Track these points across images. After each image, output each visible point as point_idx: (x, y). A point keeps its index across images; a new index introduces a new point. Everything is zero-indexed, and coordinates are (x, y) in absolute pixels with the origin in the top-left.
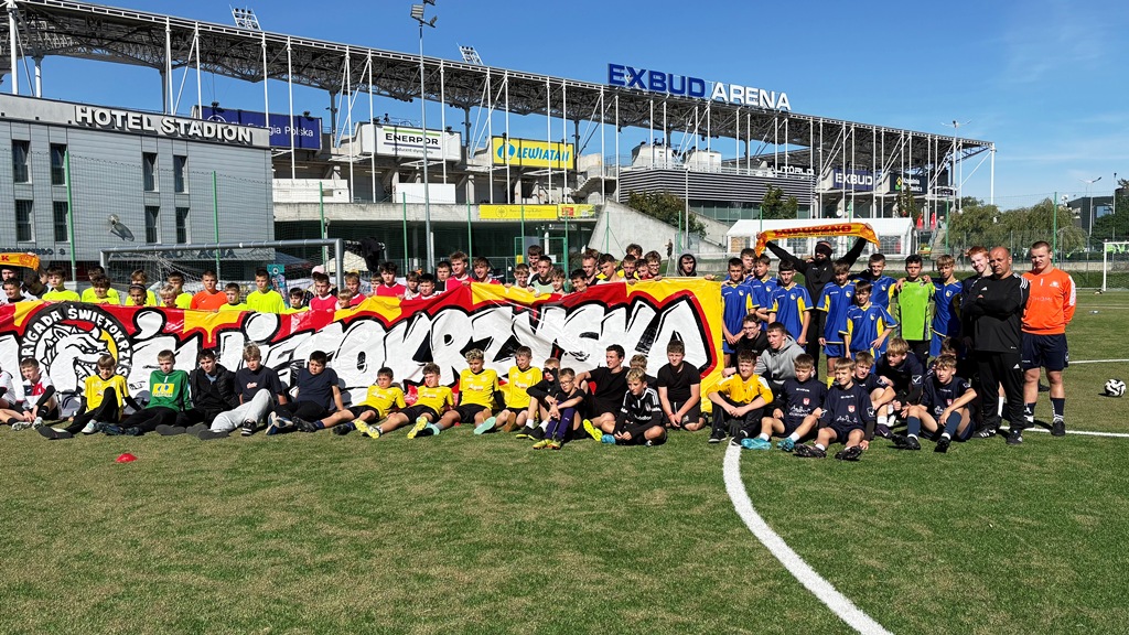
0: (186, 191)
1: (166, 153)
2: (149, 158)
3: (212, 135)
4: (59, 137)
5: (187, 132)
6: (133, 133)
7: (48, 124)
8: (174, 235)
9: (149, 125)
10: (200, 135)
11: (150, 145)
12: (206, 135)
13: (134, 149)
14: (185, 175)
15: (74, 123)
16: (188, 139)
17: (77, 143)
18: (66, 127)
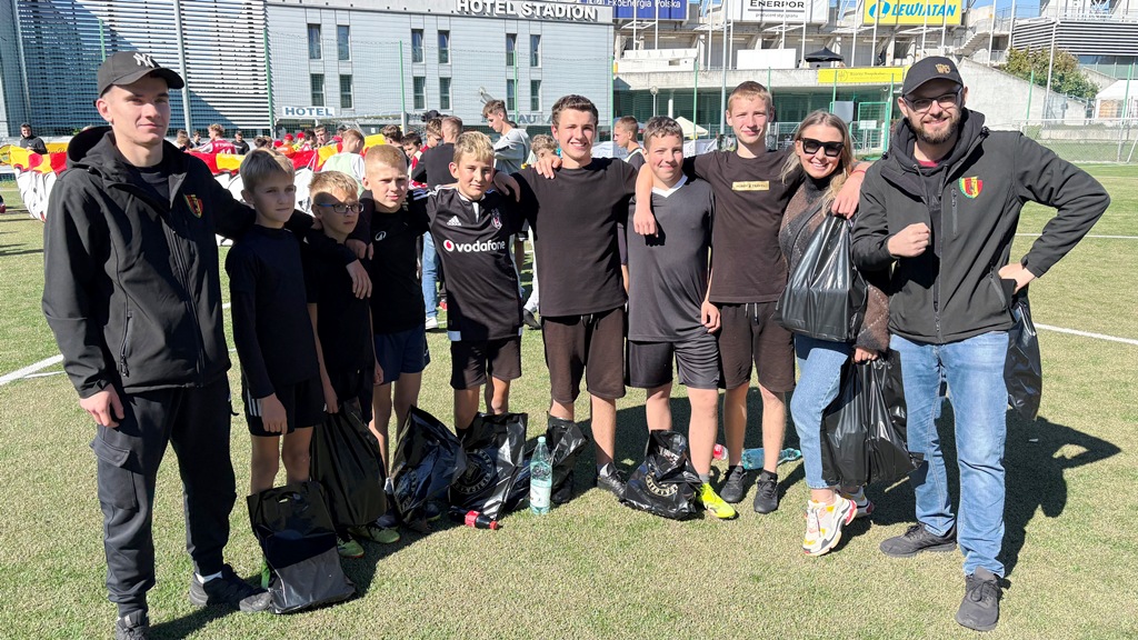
0: (540, 66)
1: (524, 32)
2: (512, 37)
3: (563, 14)
4: (444, 24)
5: (541, 13)
6: (500, 18)
7: (437, 15)
8: (529, 104)
9: (512, 9)
10: (552, 15)
11: (512, 27)
12: (558, 15)
13: (500, 29)
14: (539, 52)
15: (455, 13)
16: (543, 19)
17: (457, 28)
18: (450, 16)
